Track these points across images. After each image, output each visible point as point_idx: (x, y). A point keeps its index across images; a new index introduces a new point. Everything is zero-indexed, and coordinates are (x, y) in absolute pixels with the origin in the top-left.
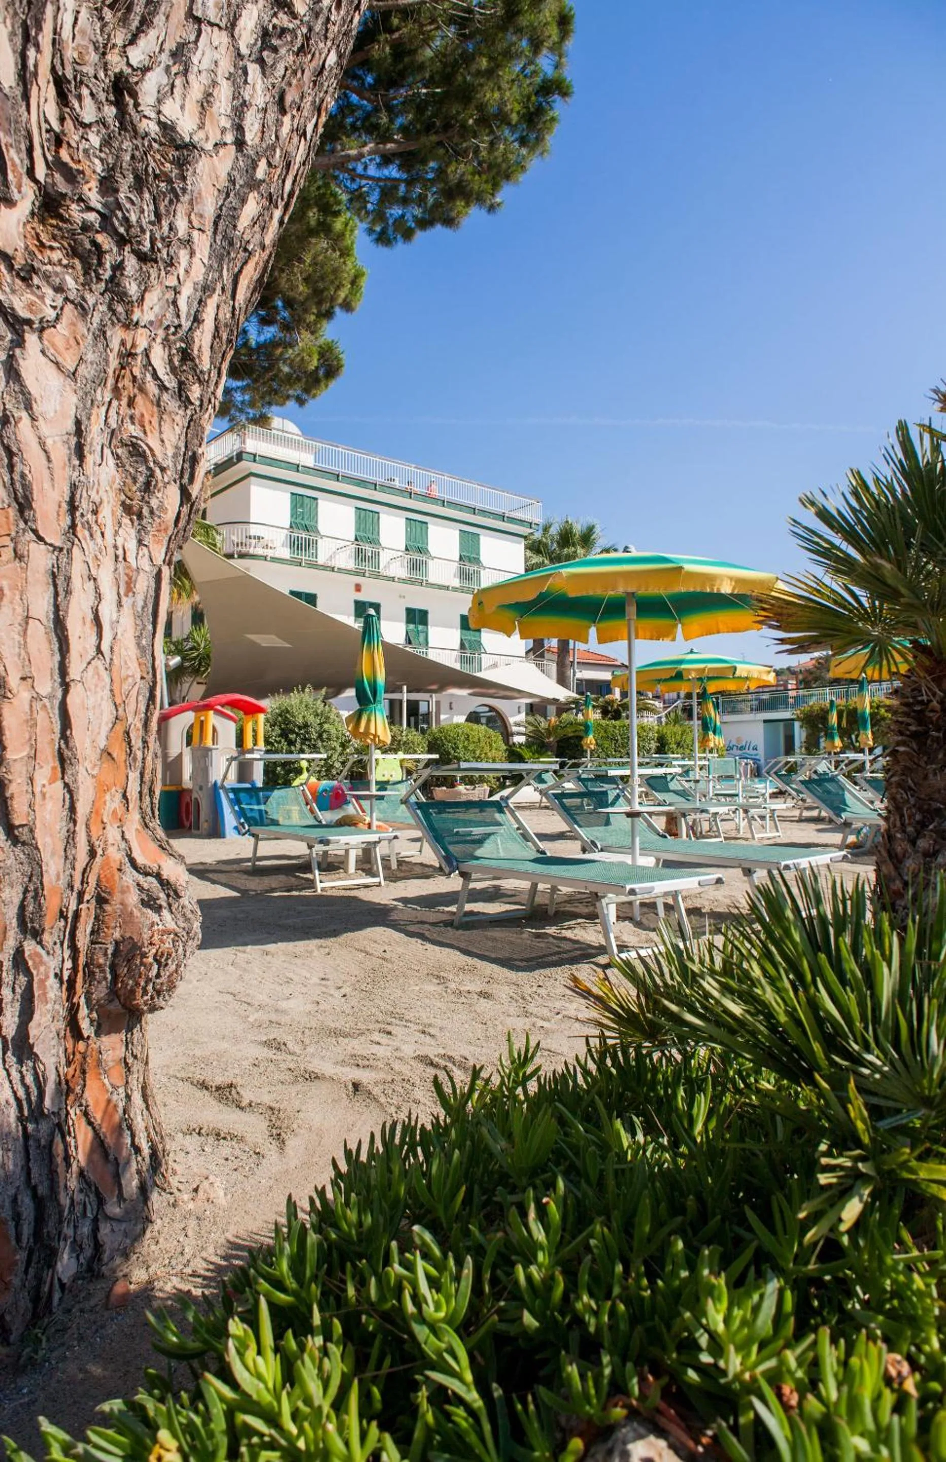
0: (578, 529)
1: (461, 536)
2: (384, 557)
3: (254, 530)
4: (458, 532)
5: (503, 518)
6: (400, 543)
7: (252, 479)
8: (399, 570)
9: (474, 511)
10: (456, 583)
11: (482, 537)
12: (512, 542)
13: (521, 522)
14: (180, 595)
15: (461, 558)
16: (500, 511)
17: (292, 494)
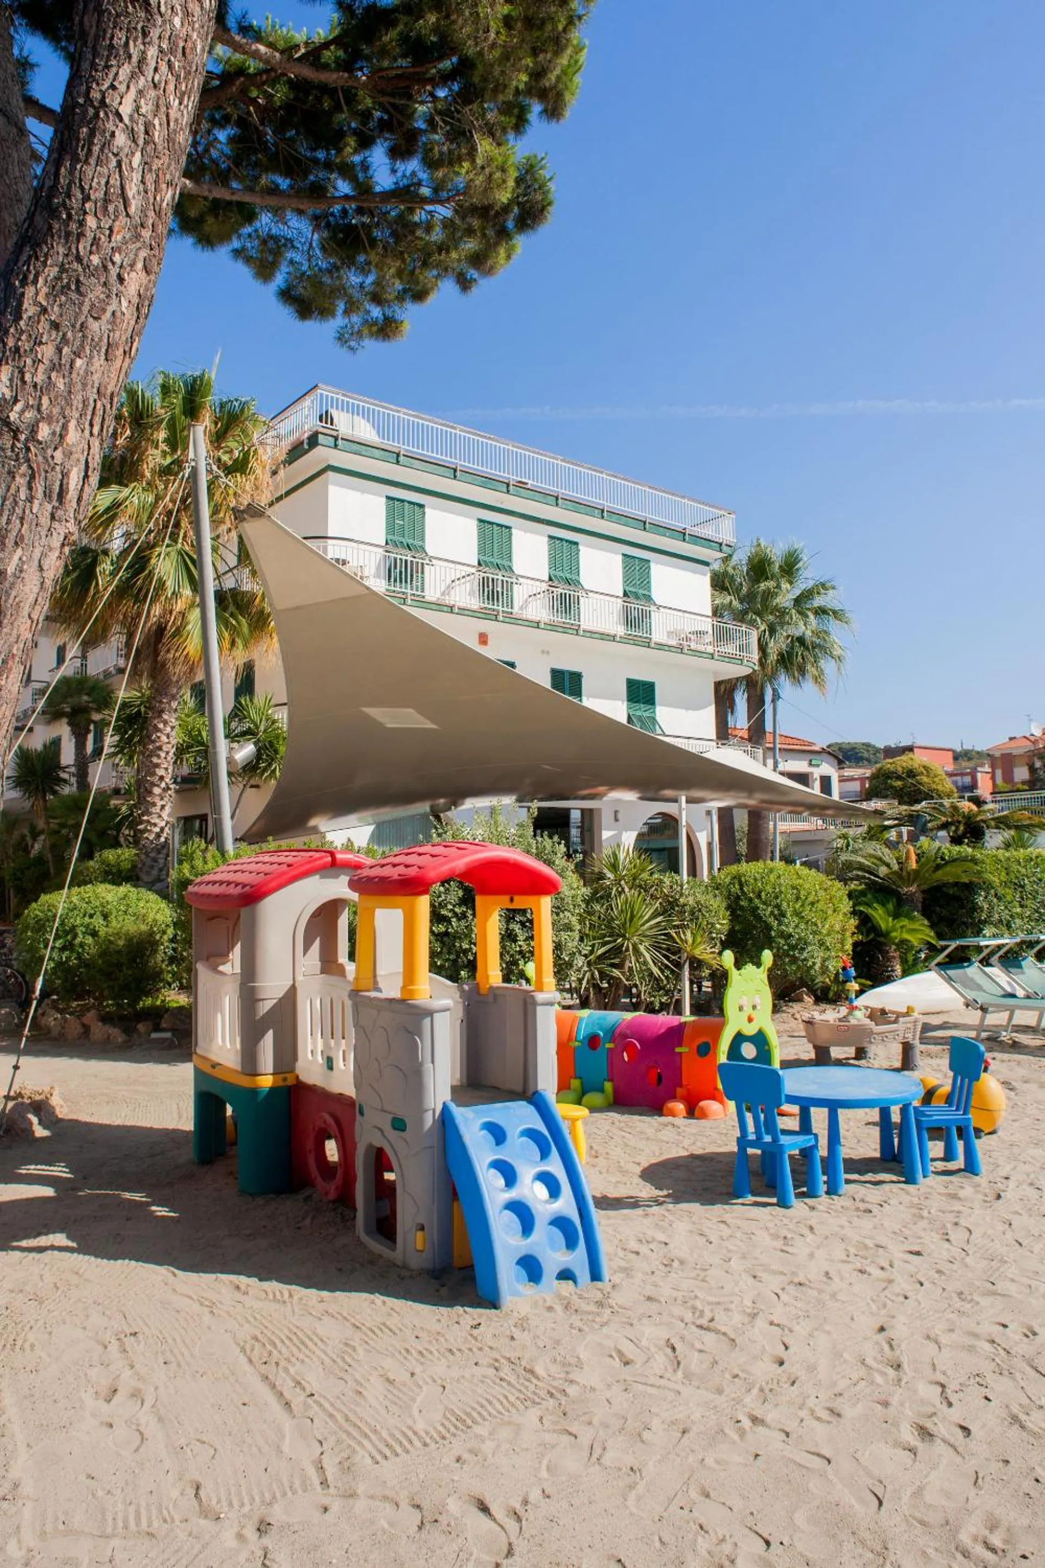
0: (776, 554)
1: (623, 562)
2: (520, 593)
3: (334, 550)
4: (620, 558)
5: (683, 535)
6: (542, 570)
7: (330, 474)
8: (539, 611)
9: (644, 525)
10: (620, 630)
11: (652, 565)
12: (695, 572)
13: (707, 542)
14: (233, 643)
15: (625, 594)
16: (679, 525)
17: (388, 498)
